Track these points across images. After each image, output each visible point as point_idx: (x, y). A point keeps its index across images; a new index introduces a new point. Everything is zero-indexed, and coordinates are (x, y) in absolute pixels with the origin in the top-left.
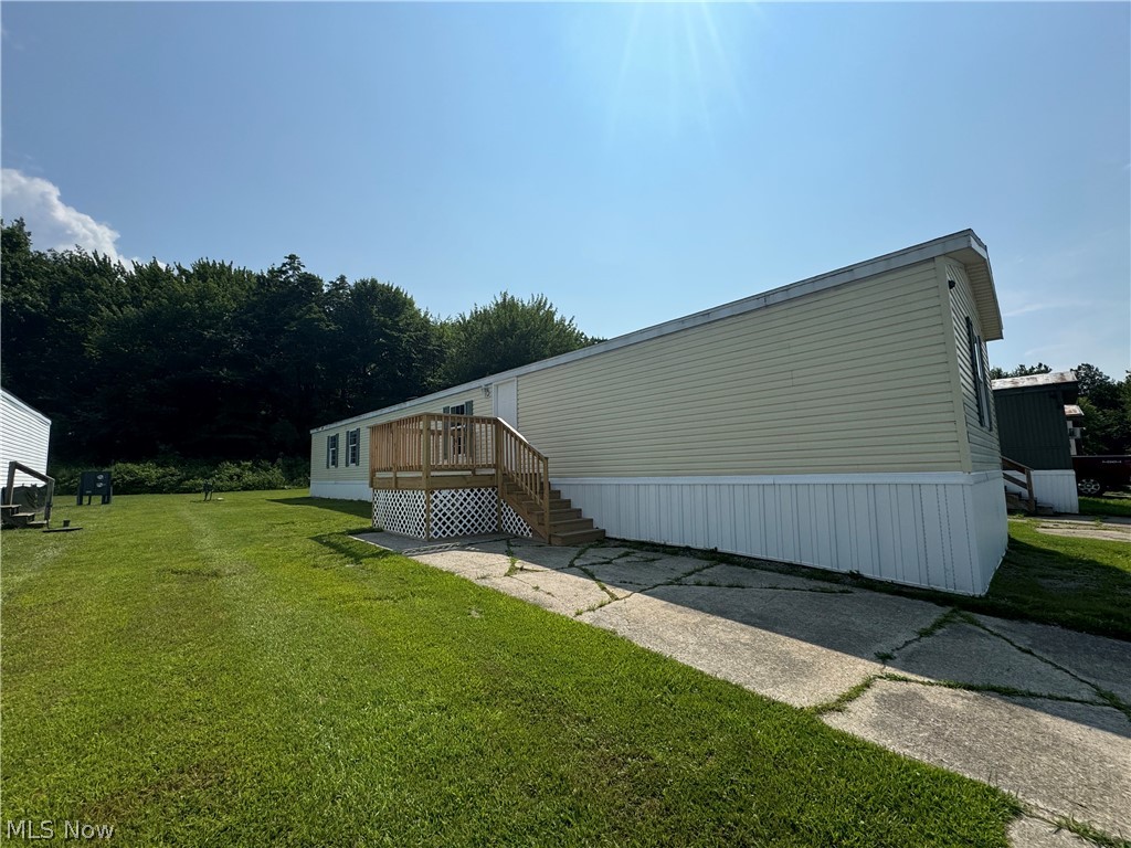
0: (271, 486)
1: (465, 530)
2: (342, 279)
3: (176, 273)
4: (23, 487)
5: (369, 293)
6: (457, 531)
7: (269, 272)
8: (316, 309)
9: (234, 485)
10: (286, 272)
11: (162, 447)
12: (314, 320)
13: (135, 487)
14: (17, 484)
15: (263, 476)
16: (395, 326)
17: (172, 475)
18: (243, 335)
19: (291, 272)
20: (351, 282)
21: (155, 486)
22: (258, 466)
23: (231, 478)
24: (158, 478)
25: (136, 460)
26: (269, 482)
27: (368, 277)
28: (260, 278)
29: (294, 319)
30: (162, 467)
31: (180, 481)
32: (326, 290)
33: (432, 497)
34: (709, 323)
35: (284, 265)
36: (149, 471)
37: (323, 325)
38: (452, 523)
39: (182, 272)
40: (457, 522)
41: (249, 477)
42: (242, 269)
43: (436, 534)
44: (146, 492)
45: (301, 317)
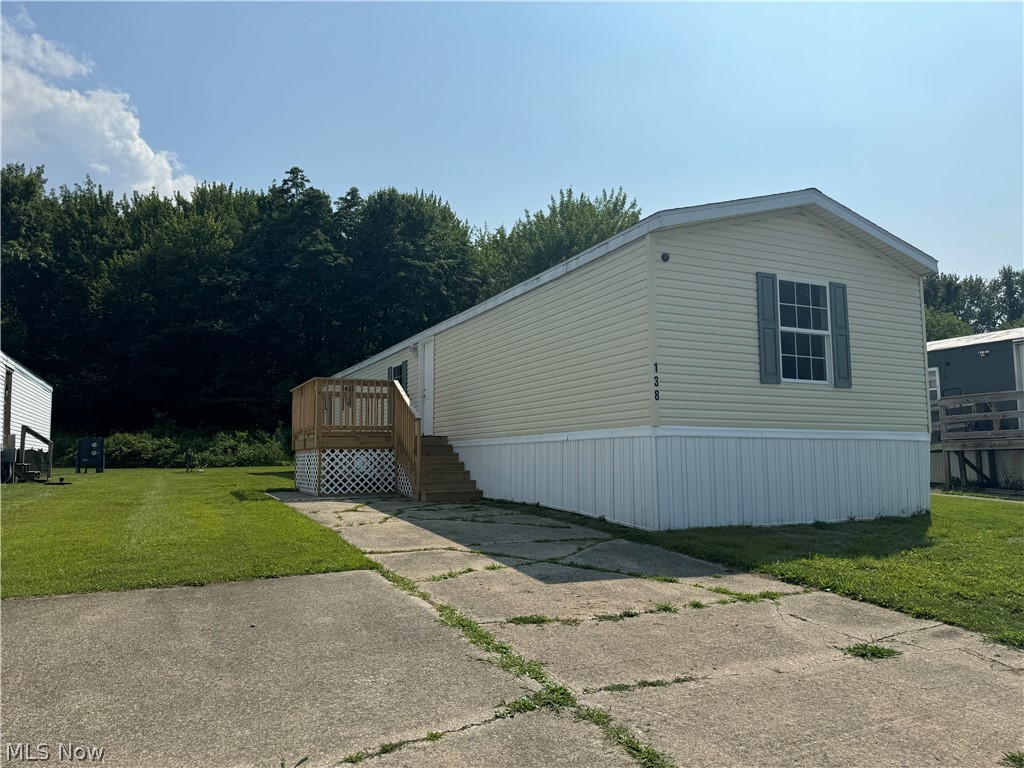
0: (268, 462)
1: (357, 489)
2: (354, 192)
3: (174, 204)
4: (32, 451)
5: (387, 206)
6: (349, 489)
7: (270, 190)
8: (322, 237)
9: (228, 459)
10: (288, 190)
11: (158, 415)
12: (319, 253)
13: (131, 460)
14: (27, 447)
15: (257, 449)
16: (419, 254)
17: (167, 447)
18: (238, 276)
19: (293, 191)
20: (364, 195)
21: (151, 459)
22: (256, 437)
23: (225, 451)
24: (154, 451)
25: (134, 430)
26: (266, 457)
27: (385, 187)
28: (261, 199)
29: (296, 251)
30: (158, 437)
31: (175, 454)
32: (335, 209)
33: (324, 455)
34: (541, 286)
35: (285, 182)
36: (144, 442)
37: (329, 259)
38: (345, 481)
39: (181, 201)
40: (349, 481)
41: (245, 450)
42: (243, 191)
43: (327, 490)
44: (142, 466)
45: (304, 248)
